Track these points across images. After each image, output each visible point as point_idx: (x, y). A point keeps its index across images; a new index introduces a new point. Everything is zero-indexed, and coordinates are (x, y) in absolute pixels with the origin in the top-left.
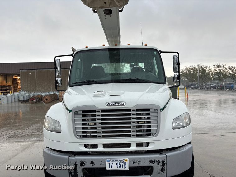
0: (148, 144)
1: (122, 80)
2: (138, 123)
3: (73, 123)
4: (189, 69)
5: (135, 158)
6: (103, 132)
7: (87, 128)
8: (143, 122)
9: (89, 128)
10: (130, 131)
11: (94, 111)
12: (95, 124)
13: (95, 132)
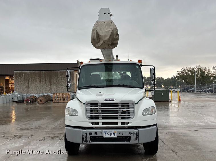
0: (128, 123)
1: (114, 85)
2: (122, 111)
3: (85, 110)
4: (186, 71)
5: (120, 131)
6: (102, 116)
7: (93, 113)
8: (125, 111)
9: (94, 113)
10: (117, 116)
11: (97, 104)
12: (98, 111)
13: (98, 116)
